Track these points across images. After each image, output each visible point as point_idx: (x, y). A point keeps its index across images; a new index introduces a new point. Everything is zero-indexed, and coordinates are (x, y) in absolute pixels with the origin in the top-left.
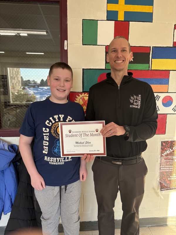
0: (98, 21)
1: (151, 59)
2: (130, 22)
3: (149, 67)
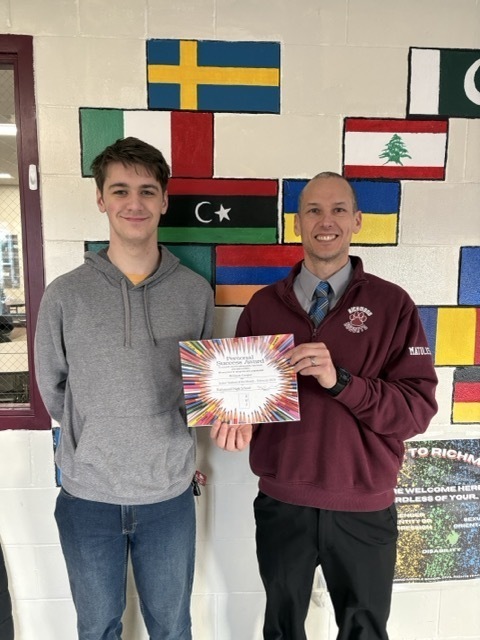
1: (283, 215)
3: (277, 236)
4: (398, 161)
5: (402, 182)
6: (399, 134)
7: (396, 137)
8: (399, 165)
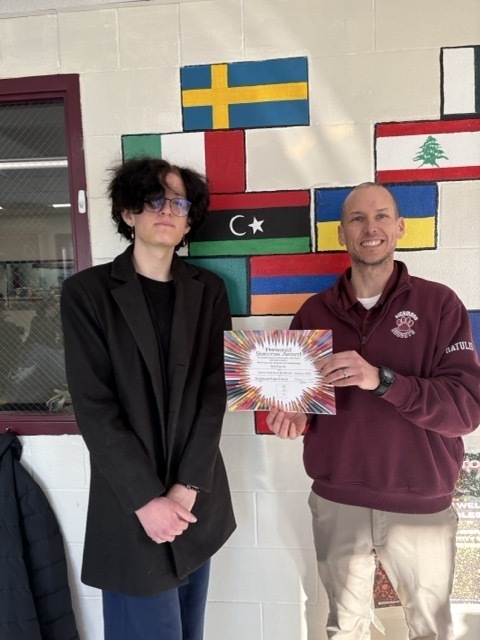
0: (162, 136)
1: (315, 223)
2: (246, 131)
3: (311, 245)
4: (433, 163)
5: (439, 184)
6: (433, 136)
7: (431, 139)
8: (435, 167)
